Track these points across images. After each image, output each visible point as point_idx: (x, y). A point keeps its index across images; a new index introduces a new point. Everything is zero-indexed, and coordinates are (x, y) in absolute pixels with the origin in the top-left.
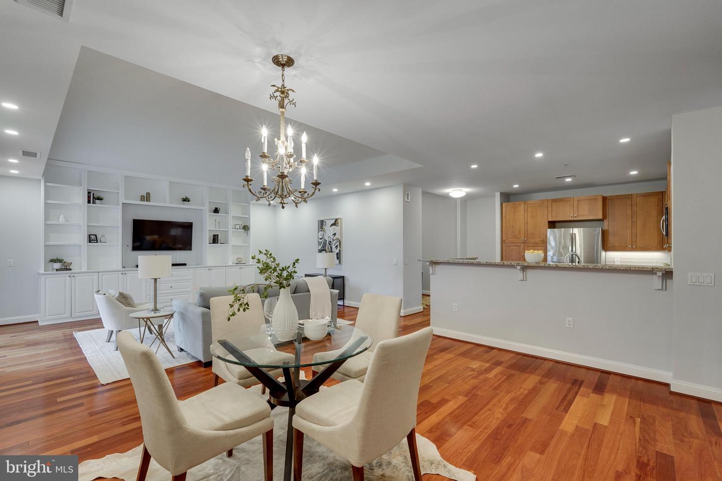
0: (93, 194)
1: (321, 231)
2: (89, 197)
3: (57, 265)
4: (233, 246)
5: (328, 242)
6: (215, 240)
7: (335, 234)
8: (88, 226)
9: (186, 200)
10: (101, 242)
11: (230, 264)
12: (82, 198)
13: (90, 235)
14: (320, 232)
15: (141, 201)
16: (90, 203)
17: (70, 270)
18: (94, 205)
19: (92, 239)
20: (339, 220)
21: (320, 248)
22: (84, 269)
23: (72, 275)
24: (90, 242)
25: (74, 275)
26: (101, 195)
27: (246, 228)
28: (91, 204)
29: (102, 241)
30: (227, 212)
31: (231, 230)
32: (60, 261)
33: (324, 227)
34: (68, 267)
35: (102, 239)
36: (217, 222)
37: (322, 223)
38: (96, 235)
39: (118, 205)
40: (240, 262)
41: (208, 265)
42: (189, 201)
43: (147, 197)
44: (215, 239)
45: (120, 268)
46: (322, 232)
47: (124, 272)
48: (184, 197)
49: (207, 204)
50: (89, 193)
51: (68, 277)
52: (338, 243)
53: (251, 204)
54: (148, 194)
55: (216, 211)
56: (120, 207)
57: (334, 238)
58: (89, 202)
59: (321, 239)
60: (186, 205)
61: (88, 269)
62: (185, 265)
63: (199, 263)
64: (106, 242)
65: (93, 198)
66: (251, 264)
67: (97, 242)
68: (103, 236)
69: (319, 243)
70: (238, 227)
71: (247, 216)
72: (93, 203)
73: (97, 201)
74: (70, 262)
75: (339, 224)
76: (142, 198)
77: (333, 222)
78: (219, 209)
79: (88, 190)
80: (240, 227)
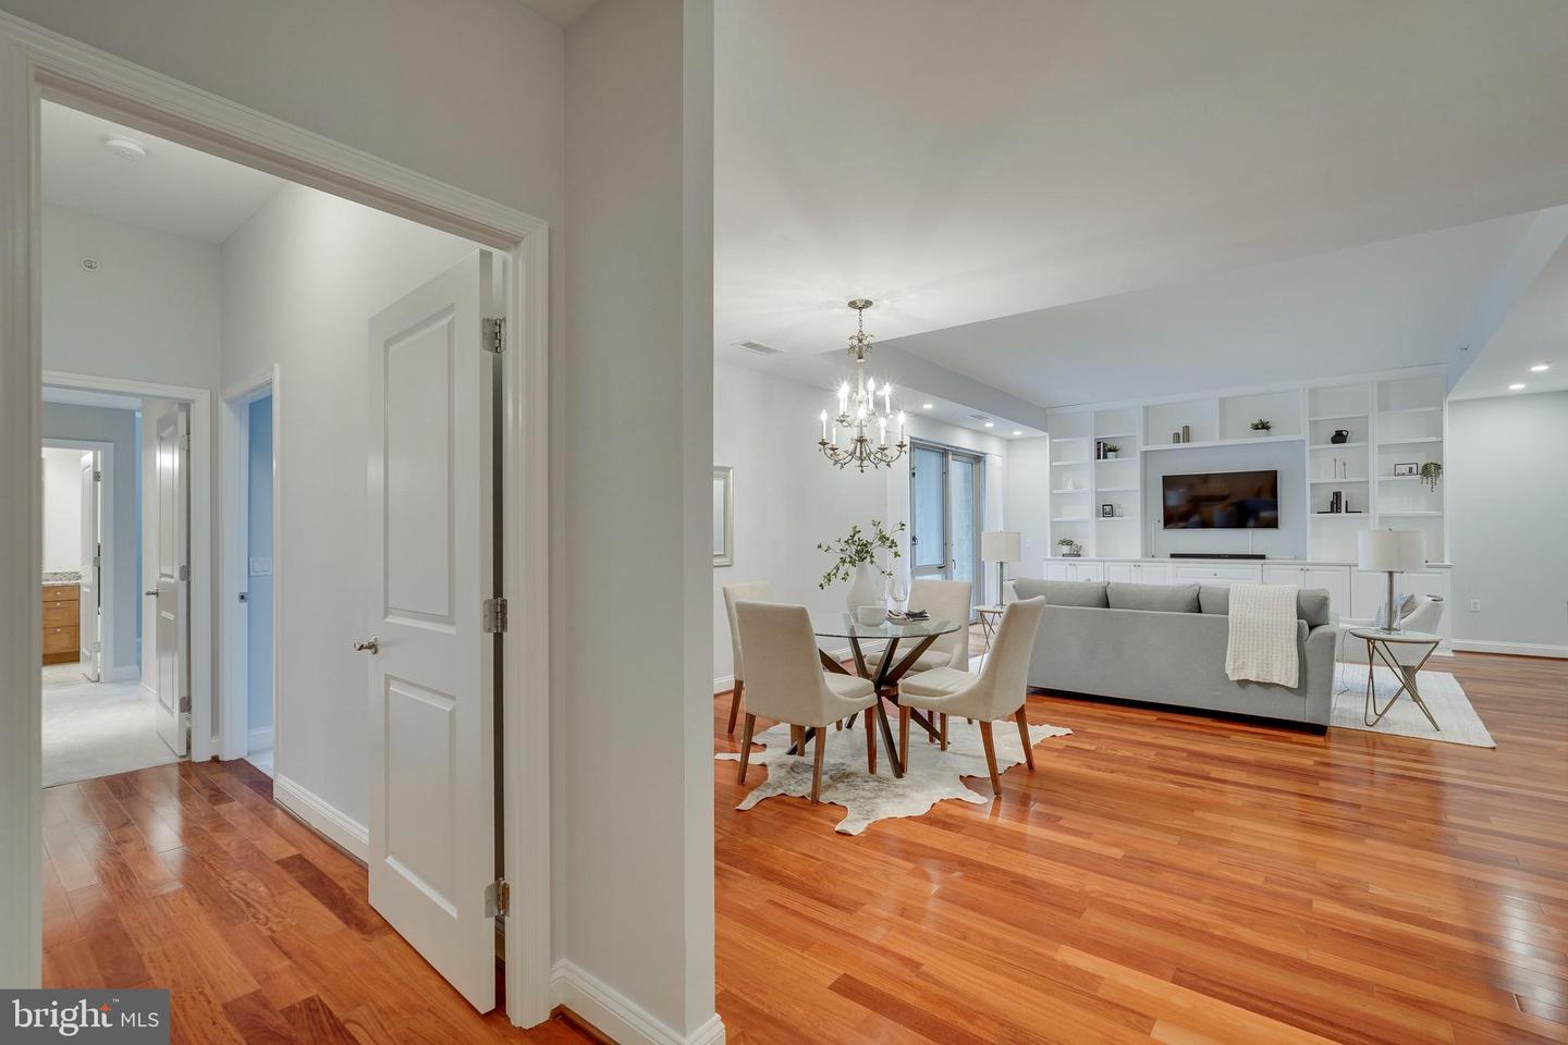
0: (1105, 444)
2: (1098, 450)
3: (1066, 549)
8: (1099, 492)
9: (1263, 426)
12: (1089, 451)
13: (1104, 506)
15: (1175, 442)
16: (1099, 459)
17: (1079, 555)
18: (1105, 460)
19: (1107, 511)
22: (1093, 556)
24: (1104, 516)
26: (1117, 444)
27: (1431, 471)
28: (1102, 460)
29: (1119, 514)
31: (1375, 477)
32: (1069, 543)
34: (1076, 552)
35: (1120, 511)
36: (1339, 463)
38: (1111, 506)
39: (1136, 456)
43: (1185, 435)
44: (1335, 501)
48: (1258, 422)
49: (1306, 428)
50: (1099, 443)
51: (1068, 566)
53: (1446, 406)
54: (1187, 429)
55: (1339, 437)
56: (1138, 459)
58: (1098, 457)
60: (1261, 437)
61: (1098, 556)
62: (1262, 557)
63: (1298, 557)
64: (1124, 516)
65: (1104, 450)
67: (1113, 516)
68: (1120, 506)
70: (1405, 469)
71: (1432, 439)
73: (1109, 454)
74: (1080, 544)
76: (1177, 438)
78: (1345, 433)
79: (1097, 439)
80: (1411, 469)
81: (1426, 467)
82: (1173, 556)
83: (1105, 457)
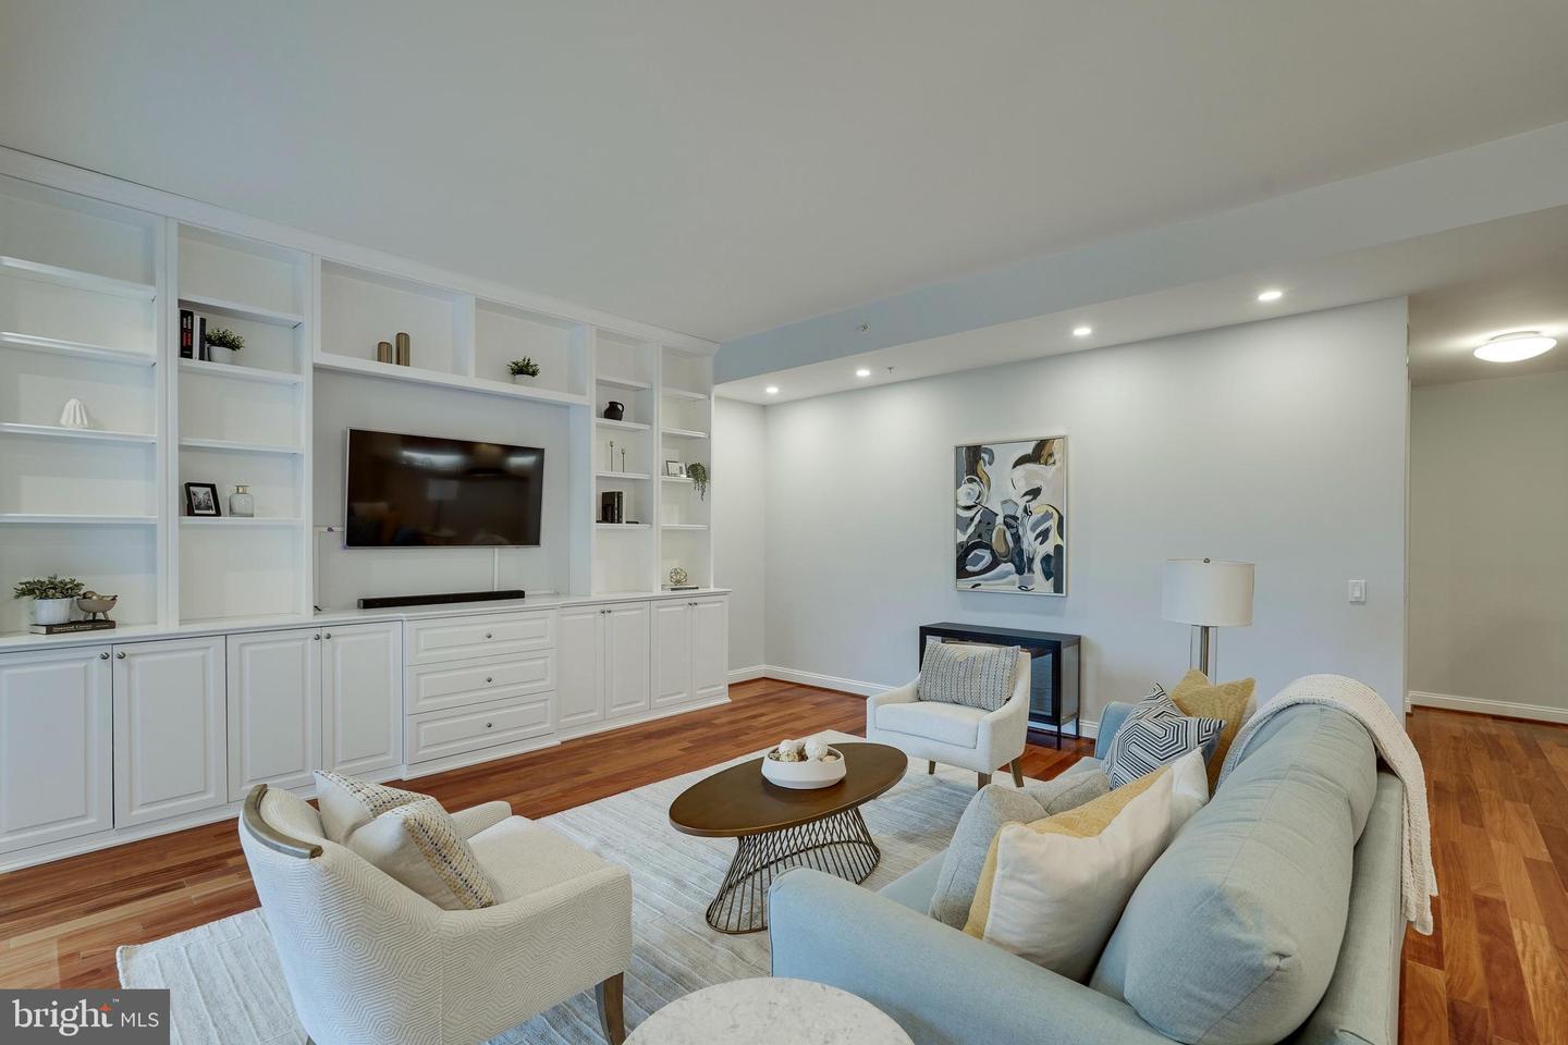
0: (203, 321)
1: (971, 481)
2: (186, 332)
3: (52, 610)
4: (668, 532)
5: (999, 520)
6: (610, 508)
7: (1035, 493)
8: (182, 448)
9: (523, 370)
10: (232, 512)
11: (657, 592)
12: (154, 337)
13: (189, 485)
14: (965, 488)
15: (379, 360)
16: (190, 356)
17: (110, 625)
18: (205, 364)
19: (199, 500)
20: (1056, 446)
21: (962, 538)
22: (168, 624)
23: (118, 650)
24: (190, 512)
25: (126, 649)
26: (235, 330)
27: (698, 473)
28: (195, 362)
29: (237, 508)
30: (645, 418)
31: (659, 478)
32: (64, 588)
33: (983, 467)
34: (100, 616)
35: (240, 503)
36: (617, 449)
37: (972, 459)
38: (213, 487)
39: (297, 369)
40: (678, 582)
41: (595, 597)
42: (534, 374)
43: (397, 350)
44: (613, 506)
45: (307, 616)
46: (975, 486)
47: (325, 631)
48: (520, 360)
49: (591, 388)
50: (185, 315)
51: (97, 663)
52: (1053, 523)
53: (713, 398)
54: (402, 339)
55: (613, 412)
56: (307, 378)
57: (1033, 505)
58: (186, 351)
59: (968, 508)
61: (182, 621)
62: (519, 595)
63: (561, 592)
64: (252, 516)
65: (201, 336)
66: (712, 589)
67: (218, 513)
68: (240, 490)
69: (962, 524)
70: (674, 468)
71: (702, 435)
72: (202, 358)
73: (217, 351)
74: (108, 592)
75: (1057, 456)
76: (383, 353)
77: (1029, 449)
78: (620, 407)
79: (181, 302)
80: (680, 467)
81: (694, 467)
82: (369, 604)
83: (206, 356)
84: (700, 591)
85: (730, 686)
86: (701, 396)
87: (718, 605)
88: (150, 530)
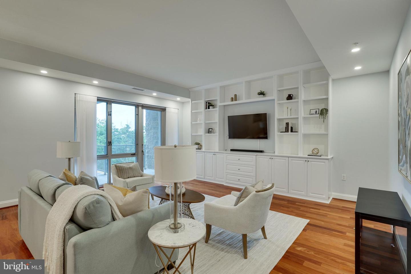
0: (209, 103)
2: (206, 105)
3: (197, 146)
4: (305, 136)
8: (205, 123)
9: (262, 94)
11: (301, 155)
13: (209, 129)
18: (209, 110)
25: (201, 153)
26: (213, 103)
27: (324, 112)
28: (208, 110)
29: (213, 132)
30: (298, 98)
31: (301, 116)
32: (198, 144)
34: (200, 148)
36: (289, 109)
38: (212, 129)
43: (235, 98)
48: (260, 92)
49: (275, 93)
53: (329, 82)
54: (236, 95)
55: (290, 97)
56: (218, 109)
58: (206, 108)
60: (261, 98)
64: (215, 133)
67: (211, 133)
68: (215, 129)
70: (313, 112)
71: (324, 97)
74: (202, 145)
76: (232, 100)
78: (292, 95)
79: (205, 101)
80: (316, 111)
81: (322, 110)
82: (231, 150)
83: (209, 108)
84: (322, 157)
85: (333, 198)
86: (325, 82)
87: (323, 163)
88: (201, 135)
